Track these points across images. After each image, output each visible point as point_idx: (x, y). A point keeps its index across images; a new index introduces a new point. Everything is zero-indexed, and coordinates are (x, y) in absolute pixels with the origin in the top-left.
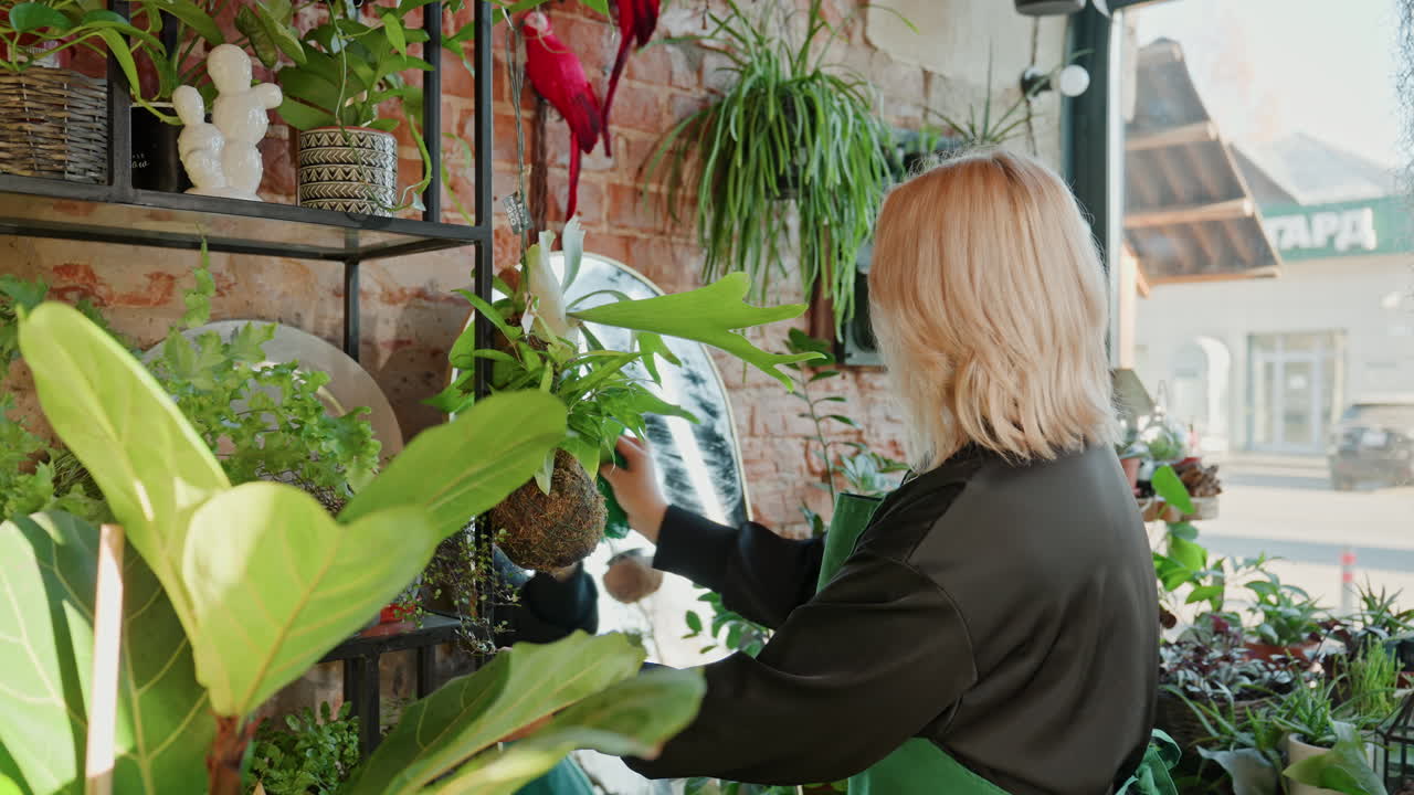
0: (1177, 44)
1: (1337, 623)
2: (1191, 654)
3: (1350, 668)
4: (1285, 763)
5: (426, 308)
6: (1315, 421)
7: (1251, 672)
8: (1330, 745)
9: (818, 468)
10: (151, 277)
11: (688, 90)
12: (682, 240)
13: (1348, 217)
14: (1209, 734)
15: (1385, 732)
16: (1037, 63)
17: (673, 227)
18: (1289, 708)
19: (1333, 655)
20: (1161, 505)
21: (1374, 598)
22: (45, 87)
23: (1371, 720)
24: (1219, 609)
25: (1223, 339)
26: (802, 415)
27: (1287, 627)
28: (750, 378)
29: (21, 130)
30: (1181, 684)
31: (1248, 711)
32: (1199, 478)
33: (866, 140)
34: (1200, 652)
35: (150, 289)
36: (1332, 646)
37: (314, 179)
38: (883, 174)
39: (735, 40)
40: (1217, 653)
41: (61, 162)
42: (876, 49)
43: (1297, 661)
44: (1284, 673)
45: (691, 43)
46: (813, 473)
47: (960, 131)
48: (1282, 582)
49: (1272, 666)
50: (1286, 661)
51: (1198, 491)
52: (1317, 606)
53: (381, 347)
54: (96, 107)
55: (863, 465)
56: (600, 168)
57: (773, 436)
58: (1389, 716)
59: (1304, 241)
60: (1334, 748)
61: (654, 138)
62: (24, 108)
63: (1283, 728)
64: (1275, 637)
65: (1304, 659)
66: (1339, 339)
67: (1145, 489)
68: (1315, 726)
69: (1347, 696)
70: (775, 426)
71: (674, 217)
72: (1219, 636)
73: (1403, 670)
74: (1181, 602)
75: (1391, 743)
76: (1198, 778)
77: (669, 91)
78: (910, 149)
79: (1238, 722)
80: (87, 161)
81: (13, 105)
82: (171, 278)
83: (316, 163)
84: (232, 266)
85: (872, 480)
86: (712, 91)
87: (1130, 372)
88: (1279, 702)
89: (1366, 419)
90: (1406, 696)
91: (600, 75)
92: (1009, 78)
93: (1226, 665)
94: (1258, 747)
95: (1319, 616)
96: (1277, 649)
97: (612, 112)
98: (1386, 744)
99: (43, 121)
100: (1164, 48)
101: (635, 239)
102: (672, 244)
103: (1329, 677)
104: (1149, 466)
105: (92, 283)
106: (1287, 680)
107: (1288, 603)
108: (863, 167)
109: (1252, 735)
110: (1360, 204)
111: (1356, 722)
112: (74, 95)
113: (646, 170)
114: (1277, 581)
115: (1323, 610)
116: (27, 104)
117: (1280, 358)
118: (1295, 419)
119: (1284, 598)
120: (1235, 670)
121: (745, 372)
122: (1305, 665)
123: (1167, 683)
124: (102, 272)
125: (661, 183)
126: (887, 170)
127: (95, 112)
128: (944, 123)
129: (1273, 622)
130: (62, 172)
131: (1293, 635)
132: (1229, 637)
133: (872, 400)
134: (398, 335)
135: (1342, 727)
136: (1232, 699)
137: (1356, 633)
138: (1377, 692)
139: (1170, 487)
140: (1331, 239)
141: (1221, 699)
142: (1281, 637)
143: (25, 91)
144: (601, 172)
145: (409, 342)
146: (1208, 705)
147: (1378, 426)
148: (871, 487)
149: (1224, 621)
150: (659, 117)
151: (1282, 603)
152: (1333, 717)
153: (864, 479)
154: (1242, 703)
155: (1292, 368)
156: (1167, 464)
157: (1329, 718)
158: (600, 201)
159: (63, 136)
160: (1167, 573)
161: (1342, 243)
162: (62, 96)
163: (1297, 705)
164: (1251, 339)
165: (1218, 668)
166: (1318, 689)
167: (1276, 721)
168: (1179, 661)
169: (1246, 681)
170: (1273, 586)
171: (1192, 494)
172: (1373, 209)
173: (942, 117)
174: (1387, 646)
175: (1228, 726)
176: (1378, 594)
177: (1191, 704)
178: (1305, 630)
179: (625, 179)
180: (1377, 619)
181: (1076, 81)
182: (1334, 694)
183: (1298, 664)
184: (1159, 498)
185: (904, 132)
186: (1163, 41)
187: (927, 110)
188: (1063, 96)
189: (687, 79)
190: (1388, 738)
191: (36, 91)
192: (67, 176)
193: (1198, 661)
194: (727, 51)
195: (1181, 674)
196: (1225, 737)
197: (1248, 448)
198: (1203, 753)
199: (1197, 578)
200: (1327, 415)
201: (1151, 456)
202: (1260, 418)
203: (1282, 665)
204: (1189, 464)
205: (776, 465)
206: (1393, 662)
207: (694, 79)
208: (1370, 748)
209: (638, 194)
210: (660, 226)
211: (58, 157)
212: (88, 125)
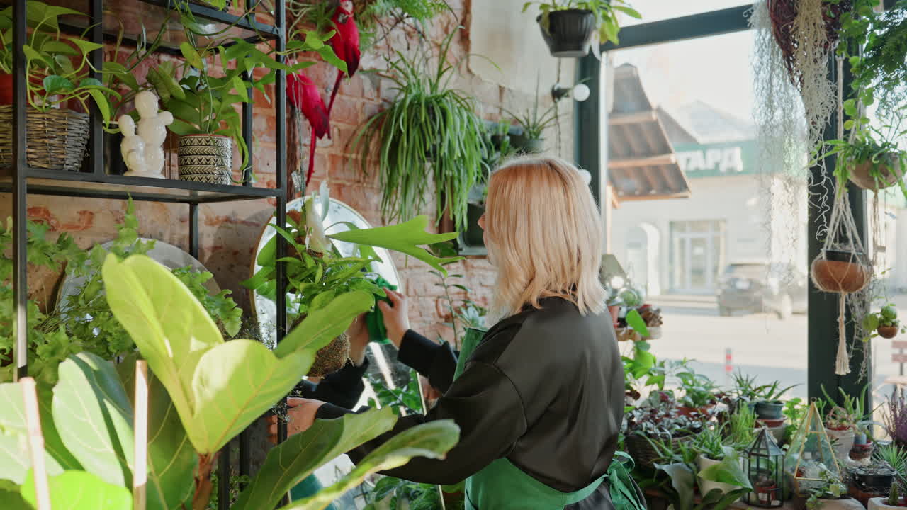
0: (635, 67)
1: (724, 394)
2: (649, 413)
3: (731, 418)
4: (699, 470)
5: (230, 228)
6: (709, 273)
7: (679, 422)
8: (721, 459)
9: (443, 314)
10: (81, 213)
11: (372, 100)
12: (369, 186)
13: (727, 152)
14: (658, 456)
15: (749, 451)
16: (561, 80)
17: (364, 178)
18: (700, 440)
19: (722, 412)
20: (631, 331)
21: (743, 380)
22: (56, 119)
23: (741, 446)
24: (662, 389)
25: (654, 224)
26: (437, 285)
27: (698, 398)
28: (409, 264)
29: (43, 143)
30: (644, 430)
31: (680, 443)
32: (651, 316)
33: (472, 129)
34: (653, 412)
35: (80, 220)
36: (721, 407)
37: (189, 163)
38: (481, 146)
39: (398, 71)
40: (662, 413)
41: (63, 159)
42: (474, 75)
43: (704, 415)
44: (697, 422)
45: (374, 73)
46: (441, 317)
47: (521, 122)
48: (696, 373)
49: (691, 419)
50: (698, 415)
51: (651, 323)
52: (714, 385)
53: (206, 250)
54: (80, 129)
55: (471, 313)
56: (324, 145)
57: (419, 296)
58: (751, 443)
59: (702, 166)
60: (724, 460)
61: (354, 128)
62: (45, 131)
63: (697, 451)
64: (692, 403)
65: (707, 414)
66: (722, 225)
67: (622, 322)
68: (714, 450)
69: (729, 433)
70: (420, 290)
71: (365, 172)
72: (663, 403)
73: (758, 418)
74: (643, 385)
75: (752, 457)
76: (654, 480)
77: (362, 100)
78: (494, 133)
79: (674, 449)
80: (75, 158)
81: (40, 129)
82: (91, 214)
83: (190, 155)
84: (124, 206)
85: (478, 322)
86: (385, 100)
87: (612, 257)
88: (695, 438)
89: (738, 273)
90: (759, 431)
91: (324, 92)
92: (546, 90)
93: (666, 419)
94: (685, 462)
95: (715, 391)
96: (693, 409)
97: (331, 114)
98: (749, 457)
99: (55, 137)
100: (627, 69)
101: (344, 186)
102: (364, 188)
103: (720, 424)
104: (624, 309)
105: (48, 218)
106: (699, 426)
107: (698, 385)
108: (471, 146)
109: (681, 456)
110: (733, 144)
111: (734, 447)
112: (70, 123)
113: (350, 146)
114: (693, 373)
115: (717, 387)
116: (48, 129)
117: (688, 236)
118: (698, 273)
119: (696, 382)
120: (672, 421)
121: (407, 260)
122: (708, 418)
123: (637, 429)
124: (52, 211)
125: (358, 153)
126: (483, 145)
127: (79, 131)
128: (510, 116)
129: (691, 395)
130: (63, 165)
131: (701, 402)
132: (668, 404)
133: (472, 274)
134: (215, 243)
135: (727, 450)
136: (671, 436)
137: (734, 400)
138: (744, 430)
139: (635, 321)
140: (717, 165)
141: (664, 437)
142: (695, 403)
143: (46, 122)
144: (325, 148)
145: (221, 248)
146: (658, 440)
147: (744, 277)
148: (477, 325)
149: (666, 395)
150: (357, 116)
151: (695, 384)
152: (723, 444)
153: (473, 321)
154: (676, 439)
155: (695, 242)
156: (634, 309)
157: (721, 445)
158: (325, 165)
159: (64, 145)
160: (634, 370)
161: (723, 168)
162: (65, 124)
163: (705, 439)
164: (672, 224)
165: (663, 421)
166: (715, 430)
167: (694, 447)
168: (642, 417)
169: (678, 427)
170: (691, 375)
171: (647, 325)
172: (742, 147)
173: (510, 113)
174: (749, 406)
175: (670, 452)
176: (744, 378)
177: (649, 440)
178: (708, 399)
179: (339, 152)
180: (744, 391)
181: (582, 92)
182: (723, 432)
183: (705, 417)
184: (629, 328)
185: (490, 123)
186: (627, 65)
187: (501, 109)
188: (575, 101)
189: (371, 94)
190: (750, 454)
191: (53, 121)
192: (65, 166)
193: (652, 417)
194: (393, 78)
195: (644, 424)
196: (668, 458)
197: (671, 291)
198: (657, 466)
199: (651, 372)
200: (715, 270)
201: (624, 304)
202: (677, 272)
203: (696, 418)
204: (646, 309)
205: (421, 313)
206: (752, 414)
207: (375, 94)
208: (741, 460)
209: (345, 160)
210: (357, 177)
211: (62, 156)
212: (76, 139)
